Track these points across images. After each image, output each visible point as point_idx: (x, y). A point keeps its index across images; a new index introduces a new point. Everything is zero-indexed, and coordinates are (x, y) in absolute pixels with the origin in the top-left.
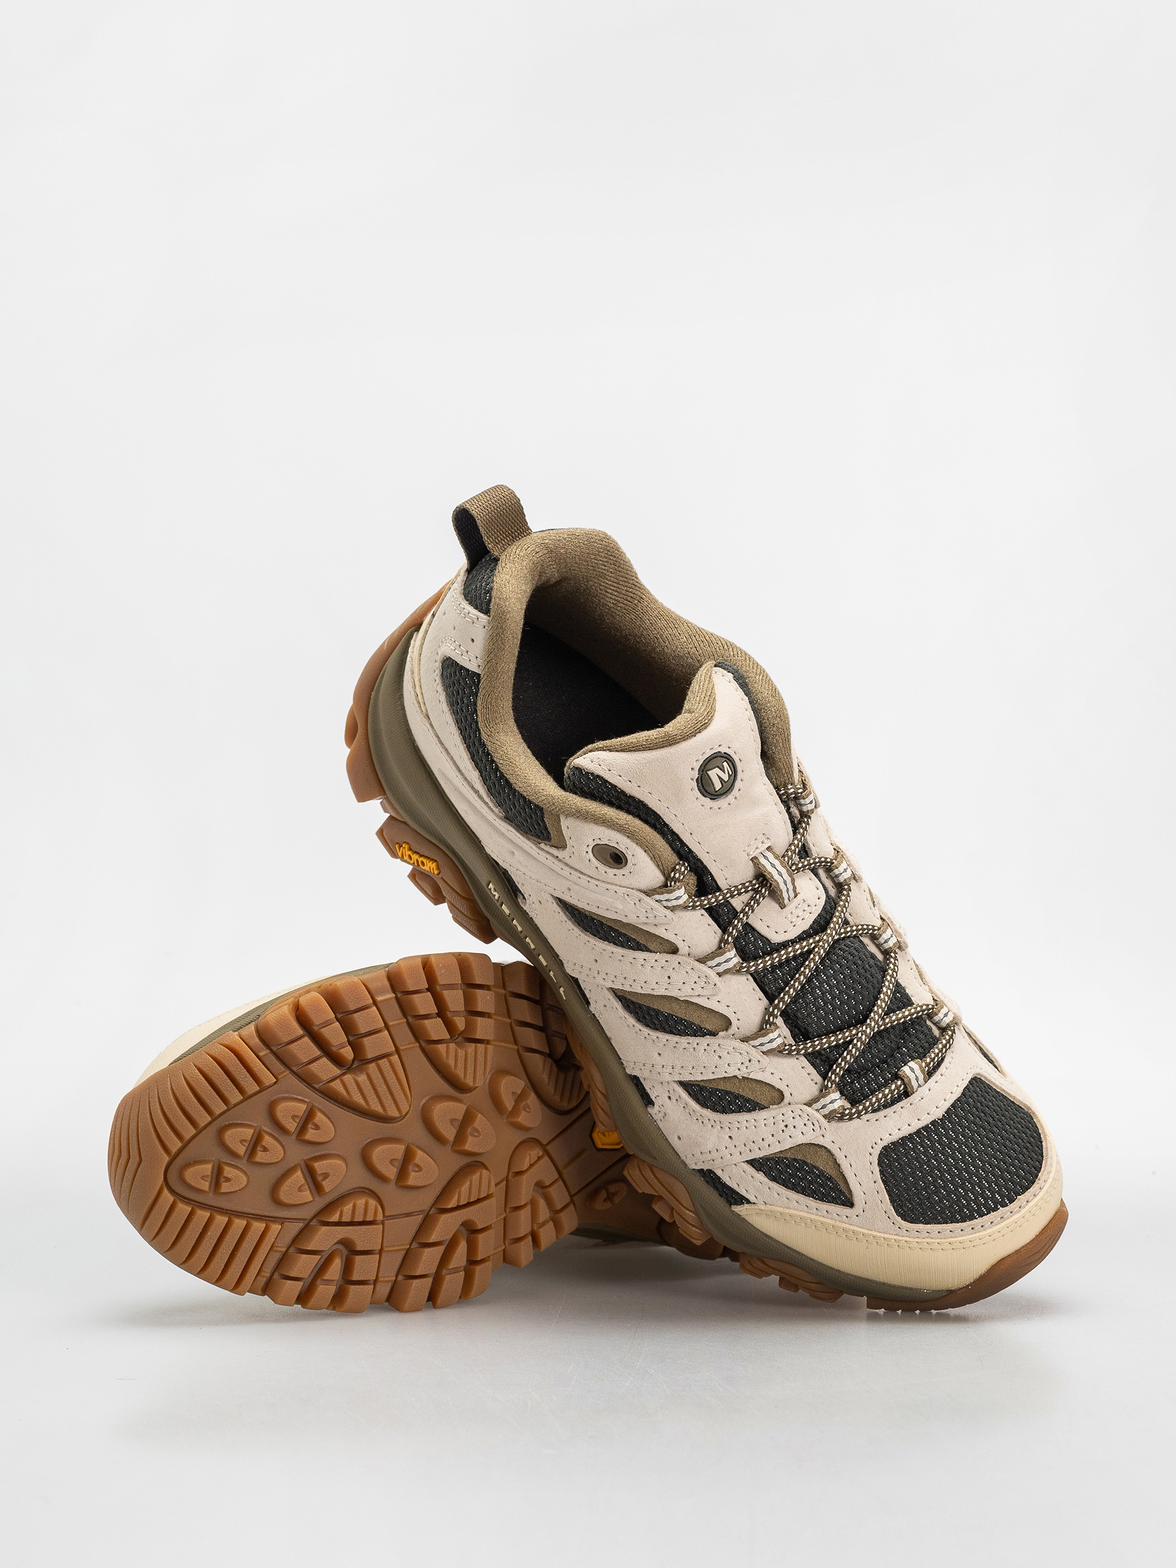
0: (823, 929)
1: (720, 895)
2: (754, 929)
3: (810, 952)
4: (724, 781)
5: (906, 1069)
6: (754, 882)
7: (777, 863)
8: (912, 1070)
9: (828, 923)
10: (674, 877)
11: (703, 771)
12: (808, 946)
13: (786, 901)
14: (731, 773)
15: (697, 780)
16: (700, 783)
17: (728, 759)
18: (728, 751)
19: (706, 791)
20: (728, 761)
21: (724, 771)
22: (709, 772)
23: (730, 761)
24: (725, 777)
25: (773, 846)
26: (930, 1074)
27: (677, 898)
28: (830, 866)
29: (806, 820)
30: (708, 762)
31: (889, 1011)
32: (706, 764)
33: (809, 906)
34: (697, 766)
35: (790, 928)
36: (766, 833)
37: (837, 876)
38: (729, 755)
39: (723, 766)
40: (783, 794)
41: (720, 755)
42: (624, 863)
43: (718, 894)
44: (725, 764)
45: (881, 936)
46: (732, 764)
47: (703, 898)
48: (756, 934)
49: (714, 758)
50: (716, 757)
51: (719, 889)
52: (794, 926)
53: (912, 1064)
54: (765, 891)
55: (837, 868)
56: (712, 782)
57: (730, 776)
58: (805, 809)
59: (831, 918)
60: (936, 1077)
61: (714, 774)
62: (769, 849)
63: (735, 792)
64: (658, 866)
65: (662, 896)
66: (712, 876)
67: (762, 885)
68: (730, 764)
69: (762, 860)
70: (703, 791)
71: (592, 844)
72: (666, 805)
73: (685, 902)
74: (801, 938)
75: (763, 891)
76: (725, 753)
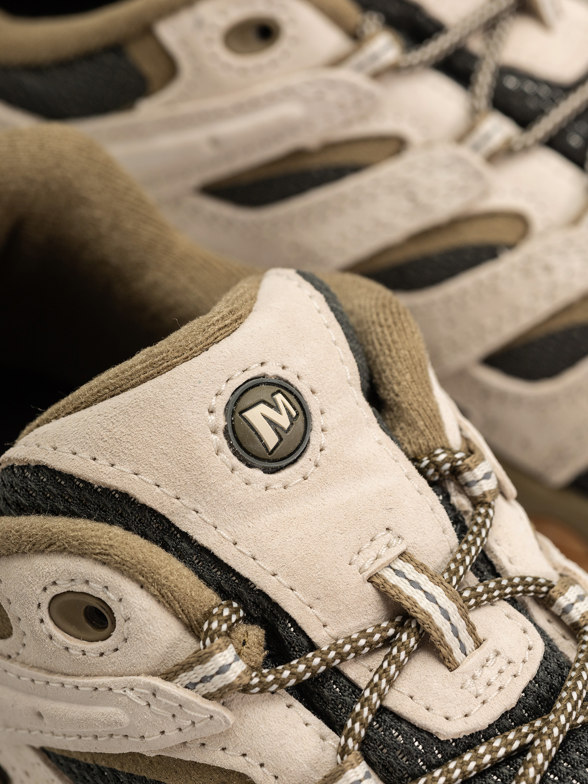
0: (548, 704)
1: (314, 656)
2: (398, 718)
3: (524, 750)
4: (282, 428)
6: (384, 625)
7: (425, 583)
9: (556, 692)
10: (209, 629)
11: (233, 413)
12: (519, 738)
13: (457, 654)
14: (294, 414)
15: (225, 432)
16: (232, 437)
18: (284, 374)
19: (248, 453)
21: (279, 411)
22: (247, 414)
23: (291, 393)
24: (284, 421)
25: (411, 551)
27: (221, 671)
28: (547, 592)
29: (482, 511)
30: (242, 395)
32: (238, 400)
33: (509, 663)
34: (220, 404)
35: (475, 706)
36: (392, 525)
37: (565, 611)
38: (287, 382)
39: (275, 401)
40: (428, 467)
41: (265, 380)
42: (109, 622)
43: (310, 655)
44: (279, 398)
46: (296, 397)
47: (280, 668)
48: (404, 726)
49: (253, 387)
50: (258, 385)
51: (313, 647)
52: (484, 703)
54: (409, 637)
56: (257, 433)
57: (292, 420)
58: (477, 491)
59: (562, 684)
61: (258, 416)
62: (403, 555)
63: (312, 453)
64: (176, 615)
65: (192, 673)
66: (294, 623)
67: (400, 627)
68: (291, 398)
69: (393, 578)
70: (242, 452)
71: (46, 598)
72: (172, 493)
73: (239, 677)
74: (502, 726)
75: (404, 637)
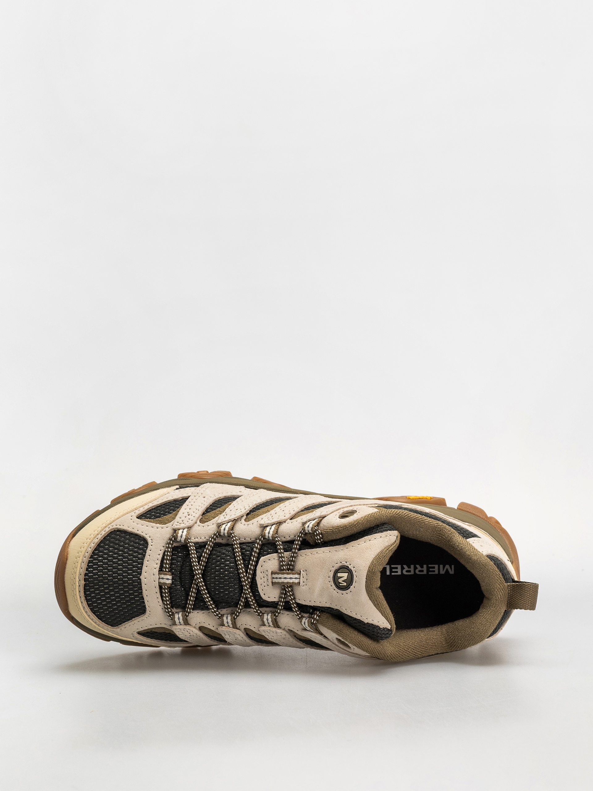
0: (251, 587)
5: (170, 577)
7: (291, 581)
8: (168, 579)
9: (252, 592)
11: (350, 572)
15: (348, 567)
16: (346, 567)
17: (347, 587)
20: (346, 587)
21: (343, 581)
22: (347, 574)
25: (299, 586)
26: (161, 587)
30: (351, 577)
31: (198, 591)
32: (351, 575)
33: (265, 586)
35: (261, 570)
38: (348, 589)
41: (351, 585)
42: (340, 517)
44: (346, 584)
45: (231, 616)
46: (343, 588)
49: (351, 581)
52: (261, 572)
53: (170, 582)
55: (271, 616)
56: (343, 573)
60: (158, 589)
61: (345, 575)
63: (331, 582)
69: (297, 576)
70: (342, 566)
74: (255, 571)
76: (350, 588)
